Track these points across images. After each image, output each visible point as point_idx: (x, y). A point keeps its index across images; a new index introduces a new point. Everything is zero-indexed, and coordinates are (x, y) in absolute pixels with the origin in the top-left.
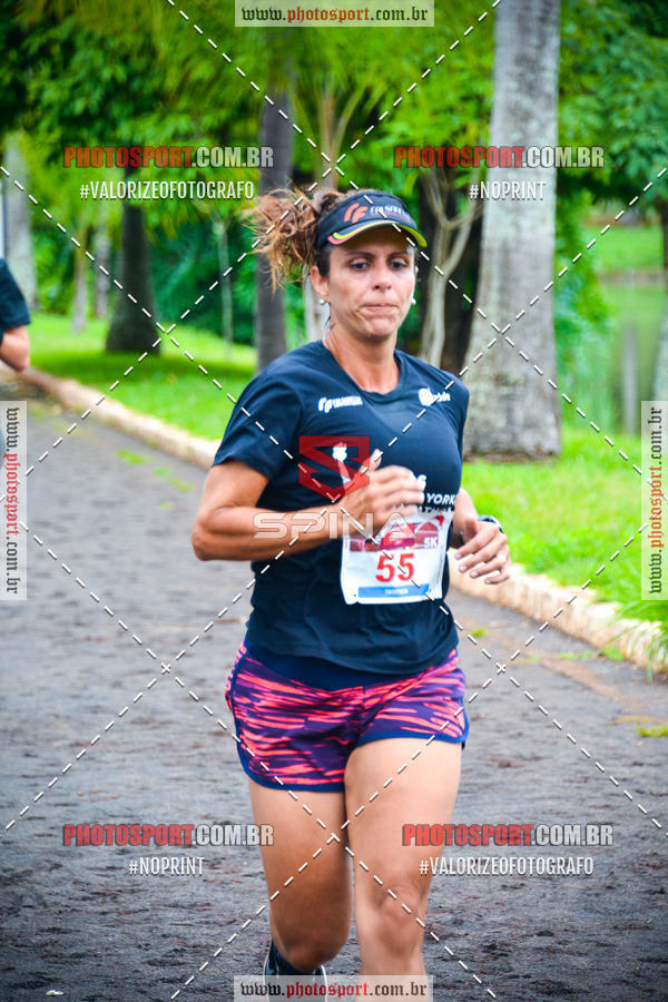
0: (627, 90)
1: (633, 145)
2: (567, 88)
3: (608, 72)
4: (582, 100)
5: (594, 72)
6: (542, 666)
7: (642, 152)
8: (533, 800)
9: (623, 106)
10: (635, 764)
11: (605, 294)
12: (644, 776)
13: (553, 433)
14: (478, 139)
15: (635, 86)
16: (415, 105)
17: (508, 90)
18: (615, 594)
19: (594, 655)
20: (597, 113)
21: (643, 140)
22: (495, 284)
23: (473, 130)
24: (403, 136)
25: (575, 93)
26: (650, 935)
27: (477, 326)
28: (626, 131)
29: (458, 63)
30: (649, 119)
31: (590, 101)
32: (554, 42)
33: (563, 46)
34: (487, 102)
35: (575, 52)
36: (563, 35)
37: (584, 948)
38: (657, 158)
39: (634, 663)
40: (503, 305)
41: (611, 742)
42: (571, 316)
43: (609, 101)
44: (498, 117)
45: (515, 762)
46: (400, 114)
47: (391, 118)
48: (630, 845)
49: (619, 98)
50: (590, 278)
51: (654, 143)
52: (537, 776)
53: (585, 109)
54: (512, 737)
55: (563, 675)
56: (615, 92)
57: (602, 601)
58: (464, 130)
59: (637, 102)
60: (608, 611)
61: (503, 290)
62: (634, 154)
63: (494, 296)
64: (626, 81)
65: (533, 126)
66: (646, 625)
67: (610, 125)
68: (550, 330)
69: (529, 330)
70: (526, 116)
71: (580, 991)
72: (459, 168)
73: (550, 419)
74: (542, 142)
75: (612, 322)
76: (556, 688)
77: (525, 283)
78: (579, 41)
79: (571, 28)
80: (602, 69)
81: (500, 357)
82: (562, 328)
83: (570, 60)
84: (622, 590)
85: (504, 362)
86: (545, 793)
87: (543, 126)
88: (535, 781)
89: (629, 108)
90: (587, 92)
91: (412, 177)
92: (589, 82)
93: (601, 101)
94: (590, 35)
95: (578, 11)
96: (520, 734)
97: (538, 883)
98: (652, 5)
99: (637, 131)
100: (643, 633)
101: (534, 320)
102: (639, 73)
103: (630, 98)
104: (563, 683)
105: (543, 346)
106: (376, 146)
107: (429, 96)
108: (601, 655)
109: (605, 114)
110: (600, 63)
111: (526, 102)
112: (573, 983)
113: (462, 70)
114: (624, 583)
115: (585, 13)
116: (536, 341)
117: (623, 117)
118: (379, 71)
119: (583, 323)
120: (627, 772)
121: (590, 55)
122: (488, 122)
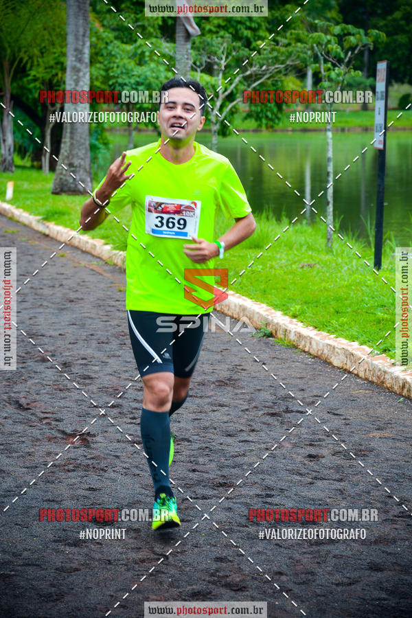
0: (114, 62)
1: (117, 82)
2: (93, 60)
3: (107, 55)
4: (98, 65)
5: (102, 55)
6: (85, 267)
7: (120, 85)
8: (81, 313)
9: (113, 68)
10: (117, 301)
11: (109, 136)
12: (120, 305)
13: (90, 184)
14: (62, 78)
15: (117, 61)
16: (38, 65)
17: (72, 61)
18: (111, 241)
19: (104, 263)
20: (103, 70)
21: (120, 80)
22: (69, 130)
23: (60, 75)
24: (34, 76)
25: (96, 63)
26: (120, 359)
27: (62, 145)
28: (114, 77)
29: (55, 50)
30: (122, 73)
31: (102, 66)
32: (88, 44)
33: (91, 46)
34: (65, 64)
35: (95, 48)
36: (91, 42)
37: (97, 363)
38: (125, 87)
39: (117, 265)
40: (72, 138)
41: (109, 293)
42: (97, 143)
43: (108, 66)
44: (68, 70)
45: (75, 300)
46: (34, 68)
47: (30, 69)
48: (114, 329)
49: (112, 65)
50: (103, 130)
51: (124, 82)
52: (83, 305)
53: (100, 68)
54: (74, 291)
55: (92, 270)
56: (110, 63)
57: (106, 244)
58: (57, 74)
59: (118, 67)
60: (108, 247)
61: (72, 133)
62: (117, 85)
63: (68, 135)
64: (113, 59)
65: (81, 74)
66: (121, 253)
67: (108, 74)
68: (88, 148)
69: (81, 148)
70: (79, 70)
71: (95, 378)
72: (56, 88)
73: (89, 179)
74: (85, 80)
75: (111, 146)
76: (90, 274)
77: (79, 130)
78: (97, 44)
79: (94, 39)
80: (105, 54)
81: (71, 157)
82: (93, 148)
83: (93, 51)
84: (113, 240)
85: (72, 159)
86: (85, 311)
87: (85, 74)
88: (82, 307)
89: (115, 69)
90: (101, 63)
91: (38, 91)
92: (100, 59)
93: (105, 66)
94: (100, 42)
95: (96, 33)
96: (77, 291)
97: (82, 342)
98: (123, 32)
99: (118, 77)
100: (120, 255)
101: (83, 144)
102: (118, 56)
103: (115, 65)
104: (92, 272)
105: (86, 153)
106: (25, 80)
107: (43, 62)
108: (106, 263)
109: (107, 70)
110: (104, 52)
111: (78, 65)
112: (93, 375)
113: (55, 53)
114: (114, 238)
115: (99, 34)
116: (84, 152)
117: (113, 72)
118: (25, 52)
119: (101, 146)
120: (114, 303)
121: (101, 49)
122: (65, 72)
